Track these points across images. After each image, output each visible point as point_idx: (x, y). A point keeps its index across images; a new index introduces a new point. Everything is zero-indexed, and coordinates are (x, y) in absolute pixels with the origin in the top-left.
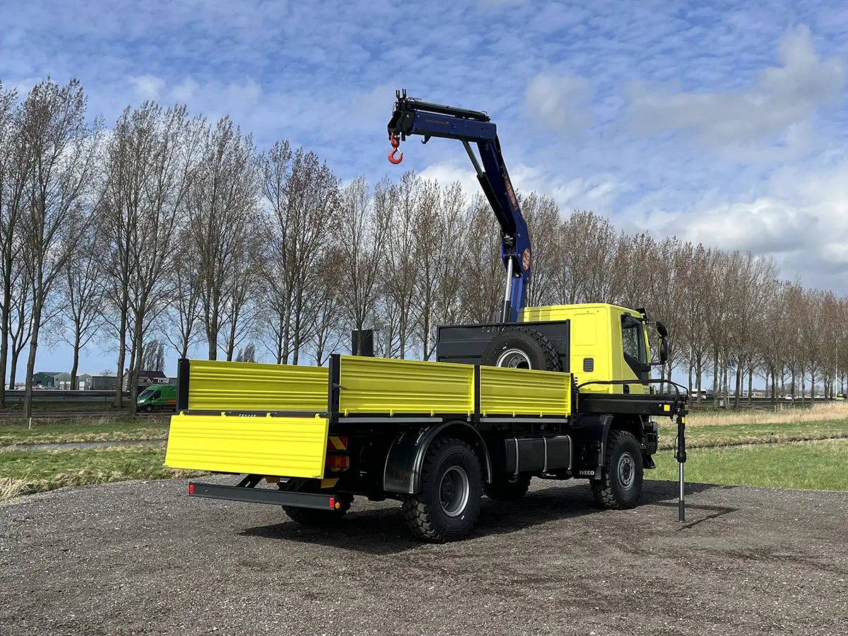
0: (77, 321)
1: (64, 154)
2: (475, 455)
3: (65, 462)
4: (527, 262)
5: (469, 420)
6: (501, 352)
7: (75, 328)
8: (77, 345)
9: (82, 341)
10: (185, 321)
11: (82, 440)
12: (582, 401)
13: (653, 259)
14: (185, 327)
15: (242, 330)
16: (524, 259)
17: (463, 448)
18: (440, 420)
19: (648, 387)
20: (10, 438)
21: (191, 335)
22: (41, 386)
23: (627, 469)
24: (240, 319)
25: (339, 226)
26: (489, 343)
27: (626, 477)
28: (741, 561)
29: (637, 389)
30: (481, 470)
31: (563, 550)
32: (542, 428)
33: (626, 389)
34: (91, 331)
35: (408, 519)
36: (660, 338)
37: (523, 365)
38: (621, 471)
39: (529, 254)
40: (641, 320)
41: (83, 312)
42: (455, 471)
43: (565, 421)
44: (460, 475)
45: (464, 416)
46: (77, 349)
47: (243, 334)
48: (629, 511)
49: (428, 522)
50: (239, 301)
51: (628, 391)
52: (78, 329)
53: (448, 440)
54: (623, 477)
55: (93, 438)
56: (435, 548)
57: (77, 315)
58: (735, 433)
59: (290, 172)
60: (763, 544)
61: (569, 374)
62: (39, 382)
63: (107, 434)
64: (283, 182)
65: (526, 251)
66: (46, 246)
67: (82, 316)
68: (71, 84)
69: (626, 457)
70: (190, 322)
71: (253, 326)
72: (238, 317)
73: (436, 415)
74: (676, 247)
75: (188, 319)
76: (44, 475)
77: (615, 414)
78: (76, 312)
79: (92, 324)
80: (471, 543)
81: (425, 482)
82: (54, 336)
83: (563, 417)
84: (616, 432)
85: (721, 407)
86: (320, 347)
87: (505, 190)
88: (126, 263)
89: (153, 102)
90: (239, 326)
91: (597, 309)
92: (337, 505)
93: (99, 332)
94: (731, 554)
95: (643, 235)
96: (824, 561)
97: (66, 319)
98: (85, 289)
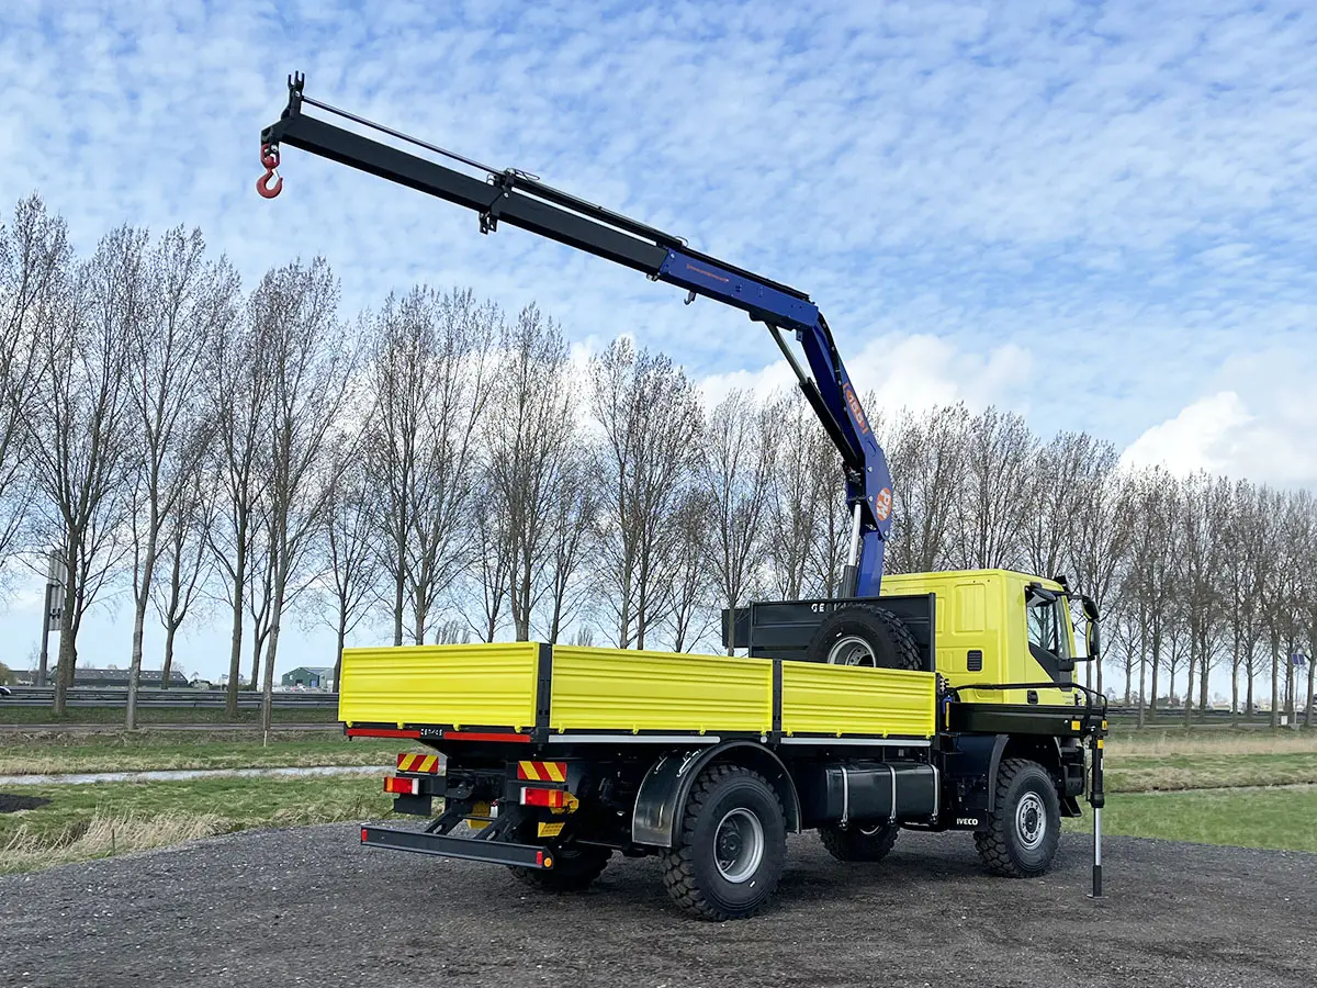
0: (343, 597)
1: (315, 362)
2: (774, 792)
3: (294, 792)
4: (886, 508)
5: (764, 740)
6: (832, 641)
7: (339, 607)
8: (342, 629)
9: (349, 624)
10: (490, 595)
11: (332, 763)
12: (956, 714)
13: (1171, 501)
14: (491, 603)
15: (570, 608)
16: (880, 504)
17: (754, 781)
18: (717, 740)
19: (1072, 694)
20: (234, 758)
21: (498, 615)
22: (301, 687)
23: (1032, 818)
24: (566, 593)
25: (703, 457)
26: (818, 628)
27: (1031, 829)
28: (1159, 960)
29: (1051, 697)
30: (783, 815)
31: (895, 937)
32: (901, 753)
33: (1032, 698)
34: (361, 610)
35: (668, 885)
36: (1089, 620)
37: (866, 661)
38: (1023, 820)
39: (889, 497)
40: (1058, 594)
41: (350, 584)
42: (741, 815)
43: (928, 744)
44: (748, 821)
45: (755, 736)
46: (342, 635)
47: (571, 615)
48: (1033, 881)
49: (696, 889)
50: (564, 568)
51: (1036, 700)
52: (344, 607)
53: (730, 770)
54: (1025, 830)
55: (348, 760)
56: (706, 928)
57: (342, 587)
58: (1293, 766)
59: (629, 381)
60: (1207, 934)
61: (933, 674)
62: (299, 681)
63: (368, 755)
64: (621, 397)
65: (882, 493)
66: (291, 492)
67: (349, 589)
68: (315, 265)
69: (1031, 799)
70: (497, 600)
71: (585, 603)
72: (565, 589)
73: (708, 733)
74: (1206, 484)
75: (494, 593)
76: (261, 812)
77: (1010, 735)
78: (342, 582)
79: (363, 600)
80: (759, 923)
81: (690, 830)
82: (310, 617)
83: (922, 738)
84: (1015, 763)
85: (1283, 727)
86: (679, 633)
87: (843, 403)
88: (403, 514)
89: (425, 286)
90: (565, 603)
91: (989, 578)
92: (548, 862)
93: (372, 611)
94: (1152, 949)
95: (1157, 468)
96: (1292, 963)
97: (327, 592)
98: (353, 552)
